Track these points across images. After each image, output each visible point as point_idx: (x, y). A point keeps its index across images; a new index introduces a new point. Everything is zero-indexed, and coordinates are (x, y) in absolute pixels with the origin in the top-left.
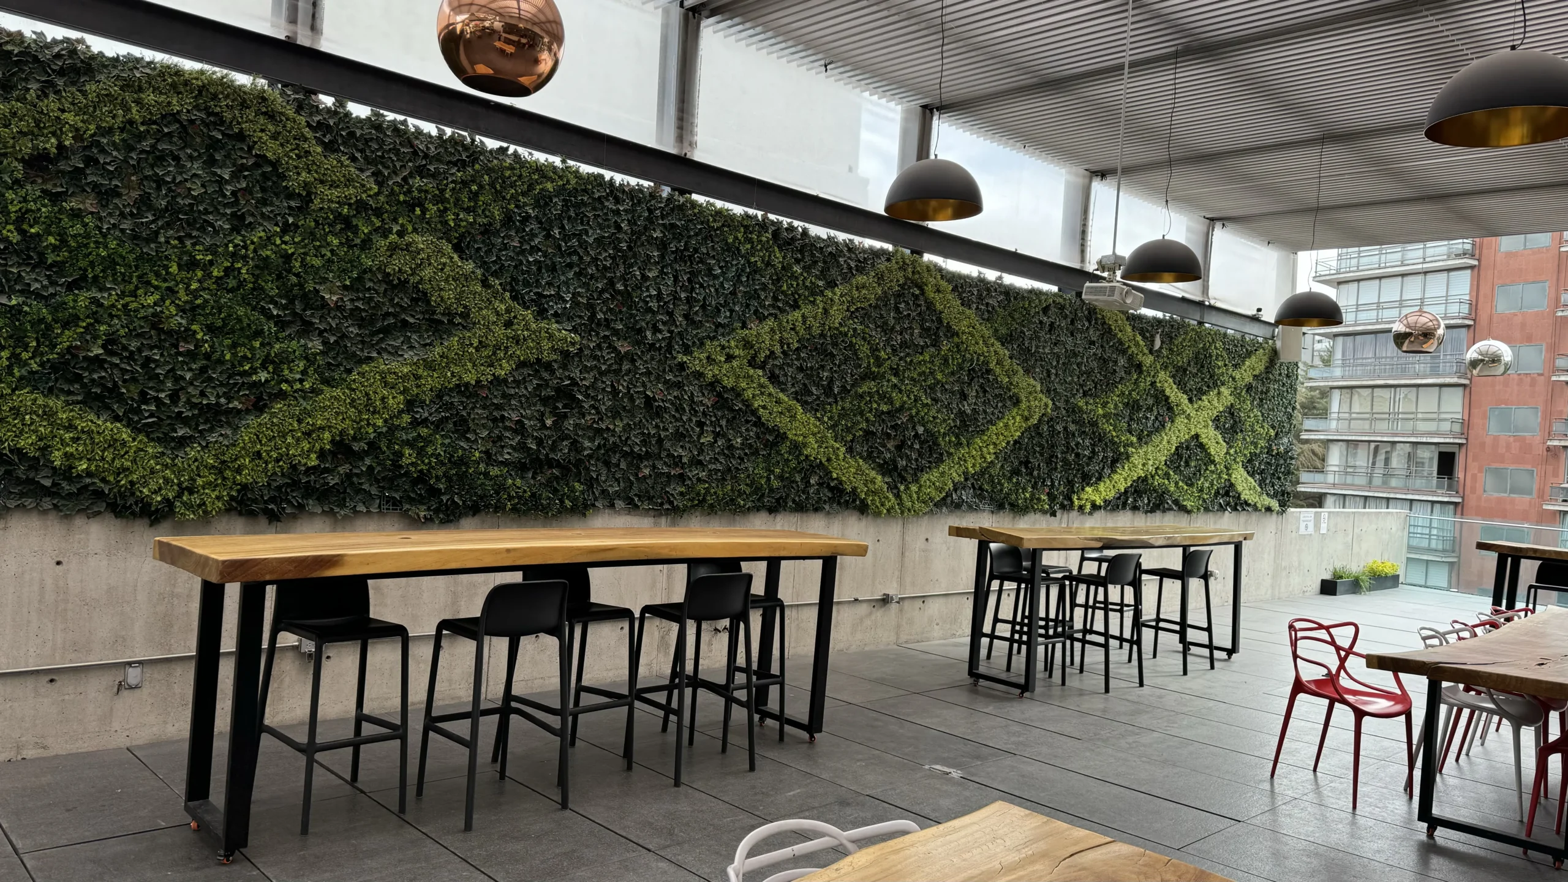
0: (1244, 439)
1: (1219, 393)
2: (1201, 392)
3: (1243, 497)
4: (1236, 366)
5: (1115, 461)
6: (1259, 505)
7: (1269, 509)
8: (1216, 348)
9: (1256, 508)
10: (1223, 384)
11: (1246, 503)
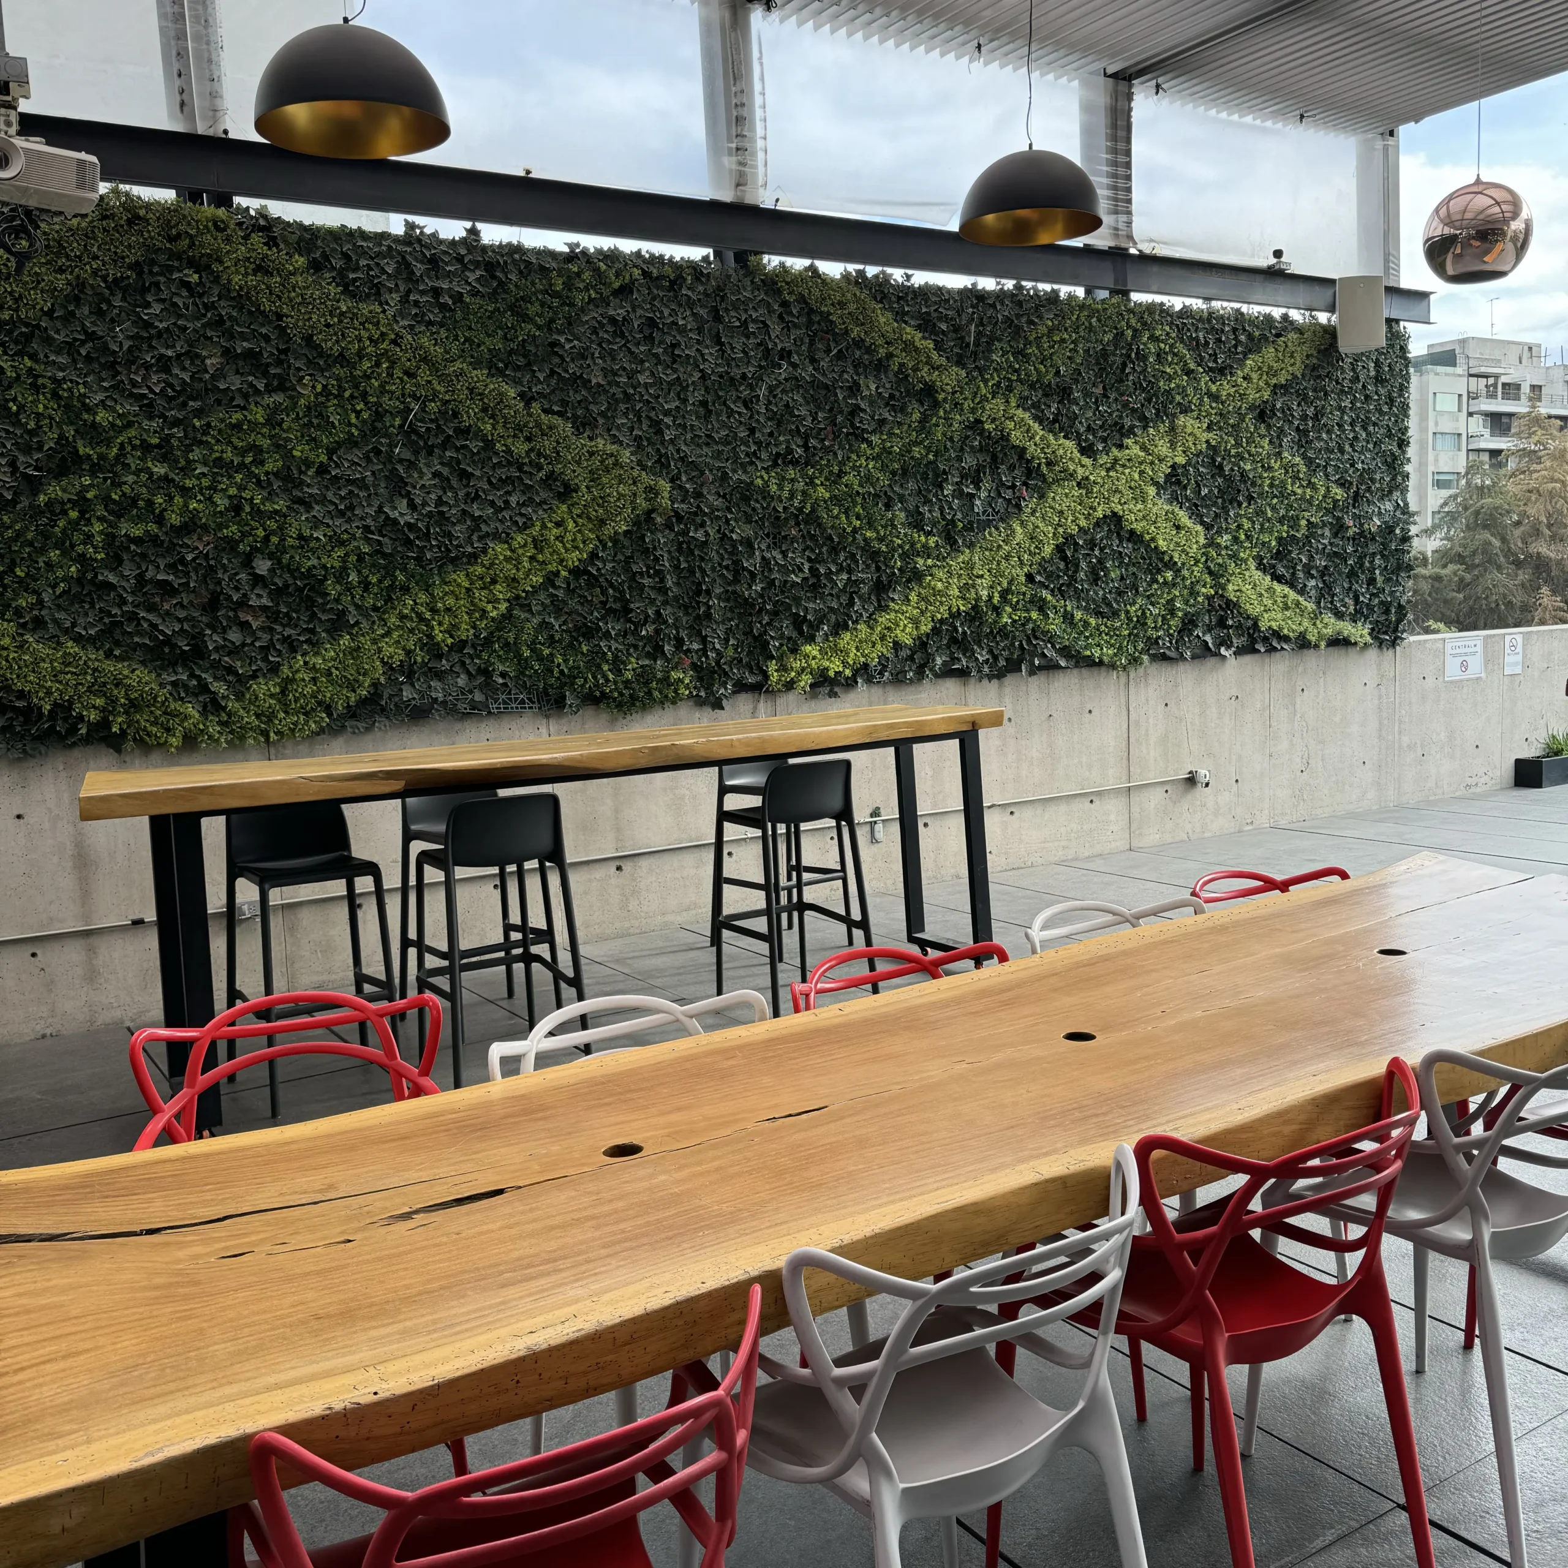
0: (1260, 512)
1: (1172, 429)
2: (1118, 433)
3: (1263, 625)
4: (1221, 371)
5: (881, 589)
6: (1312, 638)
7: (1339, 642)
8: (1153, 338)
9: (1303, 643)
10: (1185, 410)
11: (1278, 635)
